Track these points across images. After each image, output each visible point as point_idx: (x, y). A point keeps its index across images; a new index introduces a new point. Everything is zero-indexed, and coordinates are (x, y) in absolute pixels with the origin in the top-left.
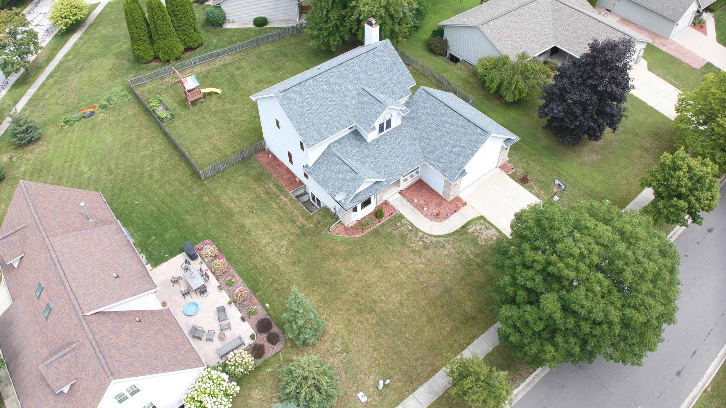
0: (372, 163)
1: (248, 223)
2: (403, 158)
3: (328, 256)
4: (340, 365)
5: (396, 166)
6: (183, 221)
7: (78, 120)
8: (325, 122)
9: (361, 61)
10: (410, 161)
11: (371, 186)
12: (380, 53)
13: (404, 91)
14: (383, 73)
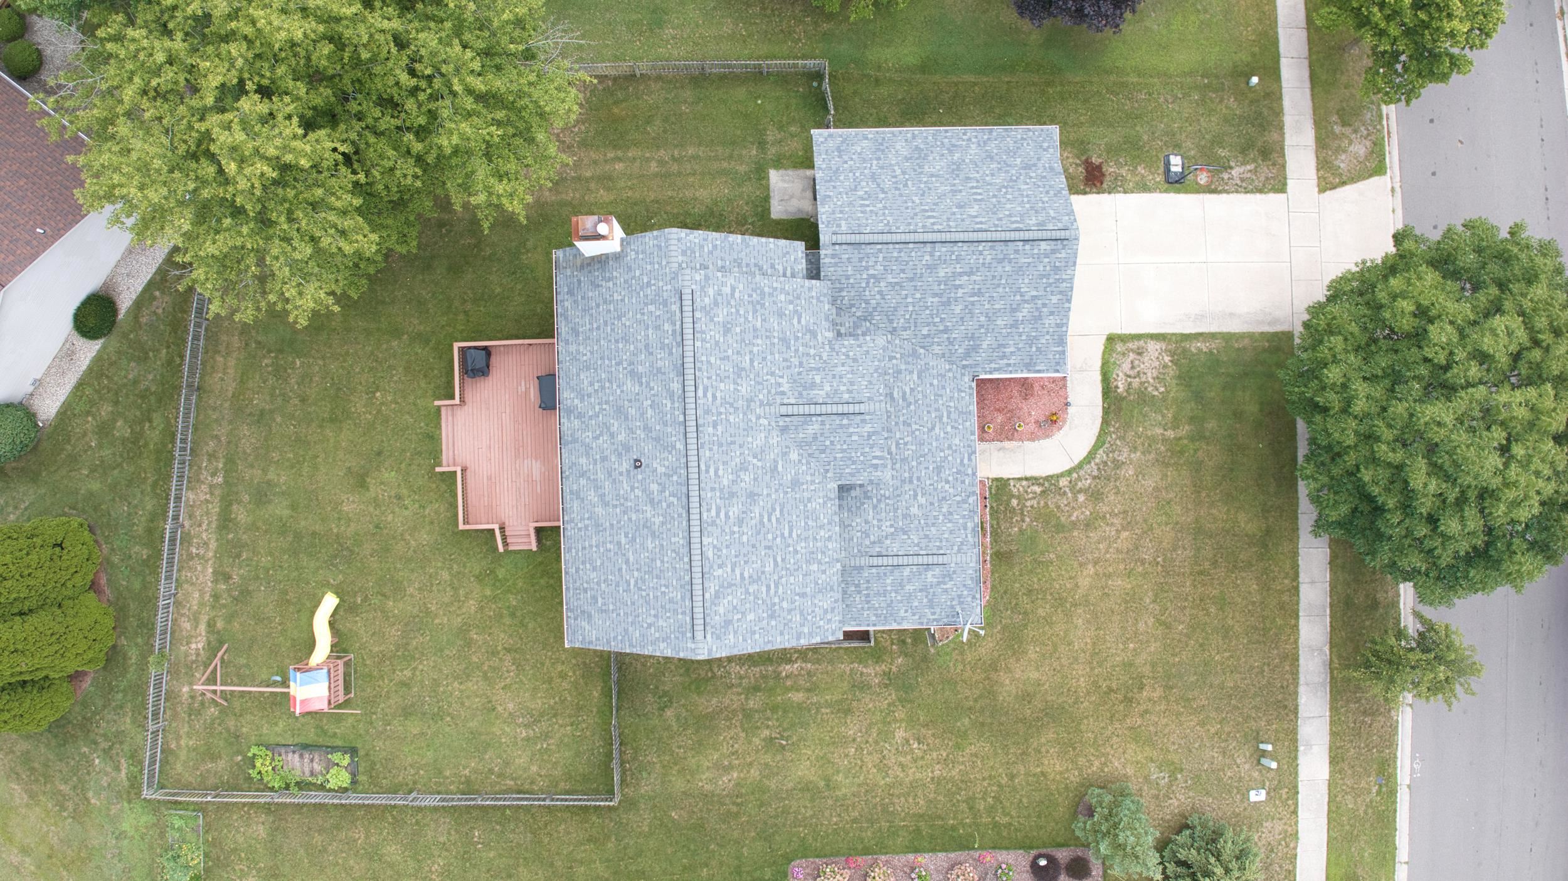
0: (916, 495)
2: (941, 418)
3: (988, 677)
4: (1191, 794)
5: (950, 447)
8: (808, 562)
9: (708, 362)
10: (956, 408)
12: (711, 292)
13: (818, 299)
14: (759, 324)
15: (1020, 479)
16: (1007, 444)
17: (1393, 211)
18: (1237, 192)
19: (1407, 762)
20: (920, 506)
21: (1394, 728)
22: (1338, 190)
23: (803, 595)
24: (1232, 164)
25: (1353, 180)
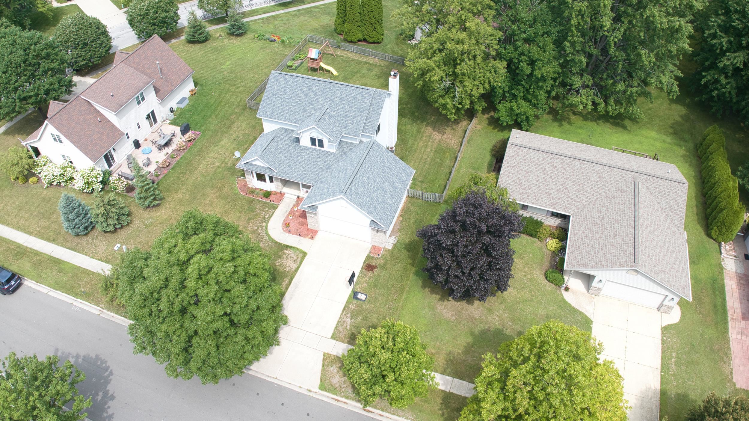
0: (285, 157)
1: (224, 141)
2: (305, 171)
3: (217, 187)
4: (135, 228)
6: (210, 116)
7: (265, 40)
9: (347, 90)
11: (265, 168)
12: (366, 95)
13: (355, 132)
14: (353, 109)
15: (273, 213)
16: (288, 213)
17: (300, 387)
18: (340, 318)
19: (81, 306)
20: (281, 157)
21: (97, 304)
22: (322, 362)
23: (274, 105)
24: (353, 320)
25: (323, 370)
